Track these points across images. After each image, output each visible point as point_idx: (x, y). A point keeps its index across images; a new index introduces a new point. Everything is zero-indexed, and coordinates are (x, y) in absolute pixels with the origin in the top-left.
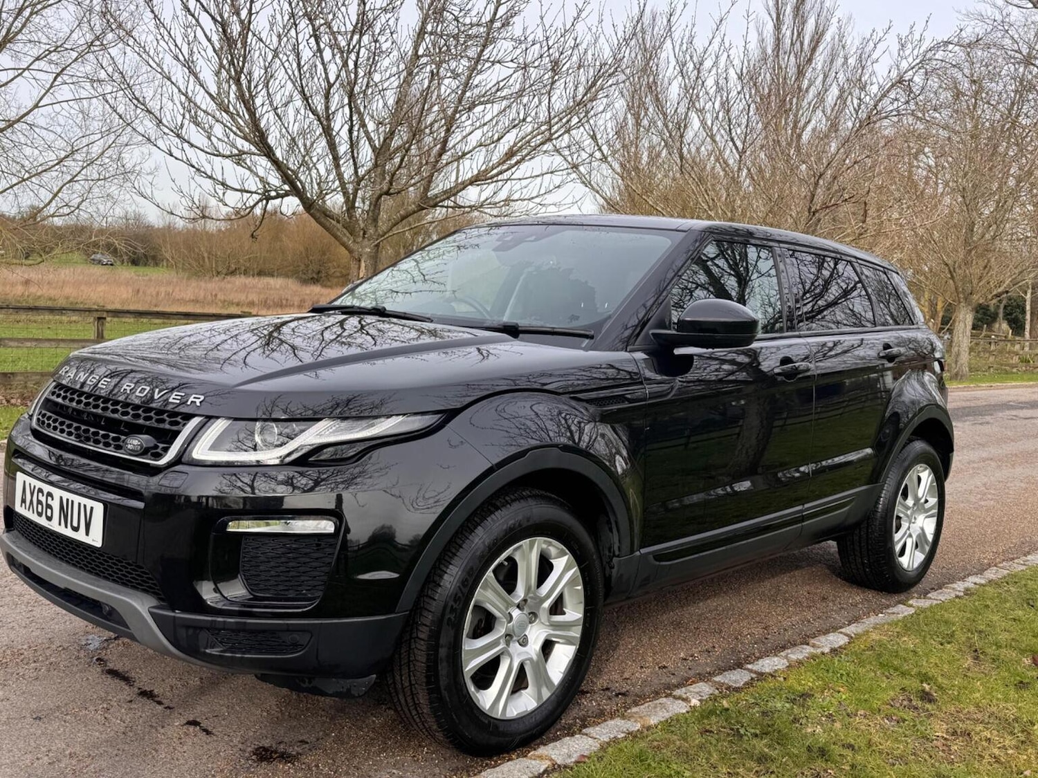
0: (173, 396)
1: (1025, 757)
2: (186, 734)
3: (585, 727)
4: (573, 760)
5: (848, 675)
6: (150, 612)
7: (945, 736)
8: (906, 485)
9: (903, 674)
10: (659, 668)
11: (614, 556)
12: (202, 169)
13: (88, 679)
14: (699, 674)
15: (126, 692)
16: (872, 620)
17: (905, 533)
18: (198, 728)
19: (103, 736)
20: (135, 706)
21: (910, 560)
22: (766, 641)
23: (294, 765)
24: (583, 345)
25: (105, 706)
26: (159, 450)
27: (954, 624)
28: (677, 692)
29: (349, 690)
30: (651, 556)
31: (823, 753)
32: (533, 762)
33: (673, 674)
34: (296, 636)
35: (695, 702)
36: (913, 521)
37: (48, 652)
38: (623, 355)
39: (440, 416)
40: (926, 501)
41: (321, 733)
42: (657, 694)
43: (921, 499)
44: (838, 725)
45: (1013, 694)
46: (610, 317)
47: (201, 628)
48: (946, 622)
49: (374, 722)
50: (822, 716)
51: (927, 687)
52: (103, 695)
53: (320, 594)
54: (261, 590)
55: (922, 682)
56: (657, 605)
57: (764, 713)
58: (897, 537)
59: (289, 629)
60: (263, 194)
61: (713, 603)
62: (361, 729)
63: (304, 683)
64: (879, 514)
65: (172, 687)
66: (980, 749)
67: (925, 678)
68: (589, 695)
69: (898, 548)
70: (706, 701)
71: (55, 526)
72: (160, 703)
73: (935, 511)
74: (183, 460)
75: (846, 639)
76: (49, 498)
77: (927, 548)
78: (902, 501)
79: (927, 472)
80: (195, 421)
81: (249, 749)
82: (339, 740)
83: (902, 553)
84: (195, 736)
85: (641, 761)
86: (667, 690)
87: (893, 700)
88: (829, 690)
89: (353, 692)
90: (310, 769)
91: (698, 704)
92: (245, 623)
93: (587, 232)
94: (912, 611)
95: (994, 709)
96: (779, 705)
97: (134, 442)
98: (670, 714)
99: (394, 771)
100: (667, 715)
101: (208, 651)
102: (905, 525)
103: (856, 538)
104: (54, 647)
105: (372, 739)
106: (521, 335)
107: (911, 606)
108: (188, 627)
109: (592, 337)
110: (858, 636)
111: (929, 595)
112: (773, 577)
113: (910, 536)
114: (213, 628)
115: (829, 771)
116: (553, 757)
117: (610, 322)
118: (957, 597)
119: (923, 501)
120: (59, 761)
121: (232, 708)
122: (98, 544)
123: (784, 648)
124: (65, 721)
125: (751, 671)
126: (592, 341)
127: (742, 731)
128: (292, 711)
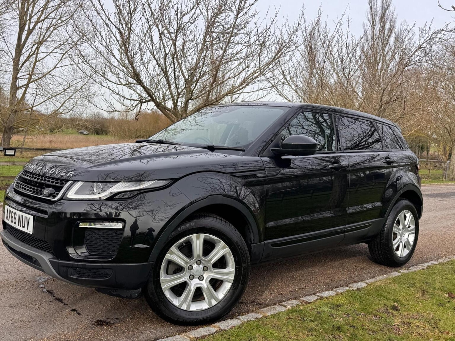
0: (63, 173)
1: (433, 334)
2: (70, 314)
3: (239, 315)
4: (229, 328)
5: (361, 298)
6: (49, 260)
7: (399, 324)
8: (398, 220)
9: (387, 299)
10: (279, 294)
11: (252, 243)
12: (115, 91)
13: (35, 293)
14: (296, 297)
15: (50, 298)
16: (381, 277)
17: (399, 240)
18: (76, 312)
19: (36, 314)
20: (52, 303)
21: (402, 253)
22: (330, 285)
23: (111, 327)
24: (240, 154)
25: (40, 303)
26: (55, 195)
27: (416, 279)
28: (283, 303)
29: (131, 295)
30: (270, 244)
31: (339, 328)
32: (211, 328)
33: (284, 297)
34: (107, 271)
35: (289, 307)
36: (403, 235)
37: (22, 282)
38: (257, 158)
39: (170, 181)
40: (409, 227)
41: (126, 316)
42: (275, 304)
43: (406, 226)
44: (351, 318)
45: (435, 307)
46: (252, 143)
47: (69, 267)
48: (413, 279)
49: (149, 312)
50: (345, 314)
51: (396, 305)
52: (40, 299)
53: (116, 254)
54: (93, 252)
55: (394, 302)
56: (285, 270)
57: (318, 313)
58: (394, 242)
59: (103, 268)
60: (140, 101)
61: (310, 269)
62: (143, 314)
63: (114, 292)
64: (385, 232)
65: (69, 297)
66: (413, 330)
67: (397, 301)
68: (245, 304)
69: (395, 247)
70: (294, 307)
71: (17, 226)
72: (62, 302)
73: (414, 231)
74: (64, 198)
75: (366, 285)
76: (15, 215)
77: (410, 248)
78: (397, 226)
79: (409, 214)
80: (70, 182)
81: (94, 321)
82: (133, 319)
83: (398, 249)
84: (73, 315)
85: (256, 328)
86: (279, 303)
87: (379, 309)
88: (351, 304)
89: (132, 296)
90: (117, 329)
91: (290, 308)
92: (86, 265)
93: (250, 108)
94: (399, 274)
95: (425, 314)
96: (326, 309)
97: (46, 191)
98: (277, 312)
99: (153, 331)
100: (275, 312)
101: (72, 276)
102: (399, 237)
103: (376, 242)
104: (25, 281)
105: (146, 318)
106: (215, 150)
107: (400, 272)
108: (64, 266)
109: (244, 151)
110: (372, 283)
111: (410, 268)
112: (341, 260)
113: (401, 242)
114: (73, 267)
115: (341, 336)
116: (220, 326)
117: (253, 144)
118: (423, 269)
119: (407, 226)
120: (16, 323)
121: (92, 305)
122: (31, 233)
123: (337, 287)
124: (22, 308)
125: (318, 296)
126: (244, 152)
127: (305, 319)
128: (116, 307)
